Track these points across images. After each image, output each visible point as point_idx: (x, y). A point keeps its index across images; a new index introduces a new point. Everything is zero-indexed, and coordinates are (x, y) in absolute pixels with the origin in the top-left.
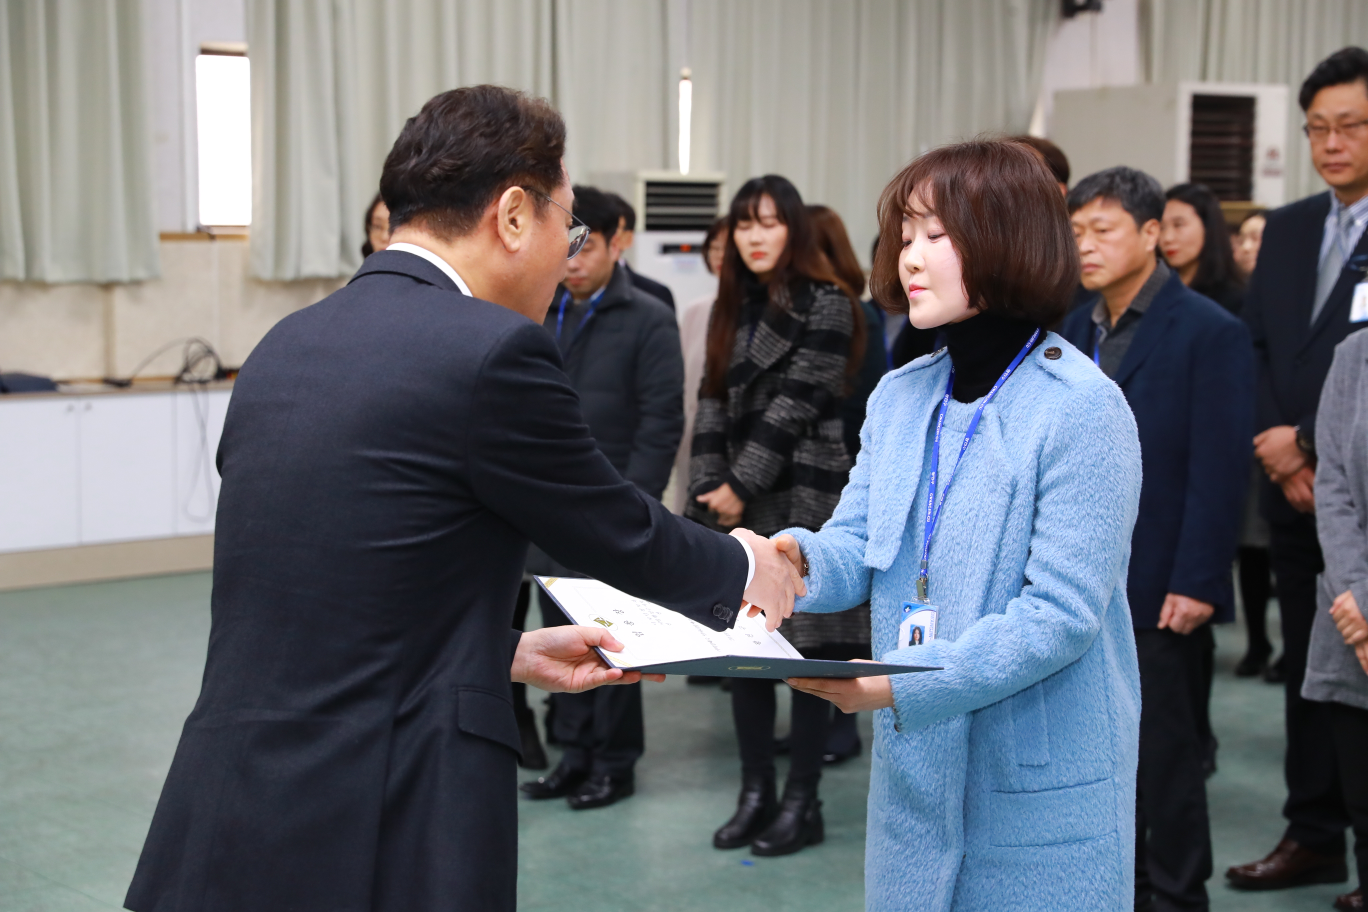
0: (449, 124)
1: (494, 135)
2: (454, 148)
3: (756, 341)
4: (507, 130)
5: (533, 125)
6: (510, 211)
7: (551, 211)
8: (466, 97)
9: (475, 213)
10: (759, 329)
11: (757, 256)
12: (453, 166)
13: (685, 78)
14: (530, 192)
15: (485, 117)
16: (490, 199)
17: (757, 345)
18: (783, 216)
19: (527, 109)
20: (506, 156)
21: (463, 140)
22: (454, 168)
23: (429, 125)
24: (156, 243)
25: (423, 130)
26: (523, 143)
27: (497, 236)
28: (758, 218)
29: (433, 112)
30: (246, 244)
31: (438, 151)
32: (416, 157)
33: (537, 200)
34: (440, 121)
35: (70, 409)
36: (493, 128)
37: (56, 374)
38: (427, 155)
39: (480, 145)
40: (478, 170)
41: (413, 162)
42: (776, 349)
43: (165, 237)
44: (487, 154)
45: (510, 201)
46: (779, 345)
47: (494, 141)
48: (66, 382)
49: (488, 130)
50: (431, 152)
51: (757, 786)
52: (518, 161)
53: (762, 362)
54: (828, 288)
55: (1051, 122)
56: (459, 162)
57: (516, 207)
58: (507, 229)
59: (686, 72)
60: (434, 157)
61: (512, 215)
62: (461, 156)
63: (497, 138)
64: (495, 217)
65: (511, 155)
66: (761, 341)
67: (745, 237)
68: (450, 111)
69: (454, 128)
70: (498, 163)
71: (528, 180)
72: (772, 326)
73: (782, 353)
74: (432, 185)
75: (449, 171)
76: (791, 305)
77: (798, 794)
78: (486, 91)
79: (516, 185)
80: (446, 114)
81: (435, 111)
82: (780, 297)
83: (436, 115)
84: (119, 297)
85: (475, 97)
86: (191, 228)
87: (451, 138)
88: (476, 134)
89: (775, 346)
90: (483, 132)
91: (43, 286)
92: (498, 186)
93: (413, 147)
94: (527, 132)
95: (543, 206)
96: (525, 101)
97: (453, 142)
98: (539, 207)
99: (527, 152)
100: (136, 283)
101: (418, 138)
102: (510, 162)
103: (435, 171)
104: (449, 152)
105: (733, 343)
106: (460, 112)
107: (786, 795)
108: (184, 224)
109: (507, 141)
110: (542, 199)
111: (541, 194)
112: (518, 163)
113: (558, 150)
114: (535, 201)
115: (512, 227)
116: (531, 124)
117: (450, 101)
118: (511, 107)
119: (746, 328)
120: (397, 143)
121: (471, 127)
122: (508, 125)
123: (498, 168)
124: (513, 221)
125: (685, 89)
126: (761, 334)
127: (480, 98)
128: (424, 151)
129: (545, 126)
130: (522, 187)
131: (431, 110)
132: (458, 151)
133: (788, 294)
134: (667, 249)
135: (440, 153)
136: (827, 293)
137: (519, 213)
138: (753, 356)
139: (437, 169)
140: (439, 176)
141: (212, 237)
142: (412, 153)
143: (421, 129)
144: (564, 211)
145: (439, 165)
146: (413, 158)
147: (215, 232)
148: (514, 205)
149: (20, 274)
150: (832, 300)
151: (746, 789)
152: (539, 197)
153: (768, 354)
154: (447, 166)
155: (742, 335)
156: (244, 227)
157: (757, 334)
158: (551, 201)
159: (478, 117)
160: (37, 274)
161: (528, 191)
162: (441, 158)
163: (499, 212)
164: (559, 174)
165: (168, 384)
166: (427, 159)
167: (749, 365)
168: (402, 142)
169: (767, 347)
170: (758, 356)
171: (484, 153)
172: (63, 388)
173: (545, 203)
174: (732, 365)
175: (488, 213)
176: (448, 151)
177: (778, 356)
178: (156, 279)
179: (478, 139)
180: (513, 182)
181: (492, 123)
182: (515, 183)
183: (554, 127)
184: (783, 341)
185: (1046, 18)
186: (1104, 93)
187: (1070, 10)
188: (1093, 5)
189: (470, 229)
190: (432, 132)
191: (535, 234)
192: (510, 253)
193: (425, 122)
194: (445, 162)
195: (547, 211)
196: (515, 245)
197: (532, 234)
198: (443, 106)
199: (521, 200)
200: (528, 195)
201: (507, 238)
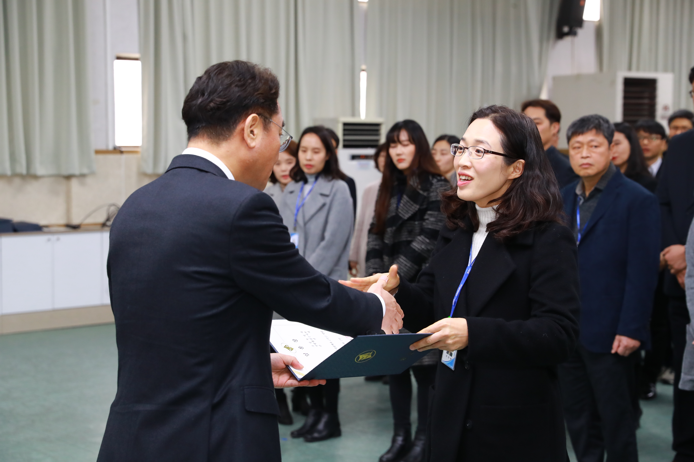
0: (219, 80)
1: (243, 86)
2: (222, 93)
3: (401, 205)
4: (250, 84)
6: (251, 127)
7: (272, 127)
8: (228, 67)
9: (232, 127)
10: (403, 199)
11: (400, 161)
12: (221, 102)
13: (363, 70)
14: (261, 117)
15: (238, 76)
16: (240, 120)
17: (402, 207)
18: (412, 140)
19: (260, 73)
20: (249, 97)
21: (226, 89)
22: (221, 103)
23: (209, 81)
24: (93, 155)
25: (205, 84)
26: (258, 91)
27: (243, 139)
28: (399, 142)
29: (211, 73)
30: (139, 156)
31: (213, 94)
32: (202, 97)
33: (265, 121)
34: (214, 78)
35: (49, 240)
36: (242, 82)
37: (42, 222)
38: (208, 96)
39: (235, 91)
40: (234, 104)
41: (200, 100)
42: (411, 209)
43: (98, 152)
44: (239, 96)
45: (251, 121)
46: (413, 207)
47: (243, 89)
48: (47, 226)
49: (240, 84)
50: (209, 95)
51: (401, 433)
52: (255, 100)
53: (404, 216)
54: (439, 178)
55: (550, 92)
56: (224, 100)
57: (254, 125)
58: (249, 136)
59: (364, 67)
60: (211, 97)
61: (252, 129)
62: (226, 97)
64: (243, 130)
65: (252, 97)
66: (404, 205)
67: (394, 152)
68: (220, 74)
69: (222, 82)
70: (245, 101)
71: (260, 110)
72: (410, 197)
73: (414, 211)
74: (211, 113)
75: (219, 105)
76: (419, 187)
77: (423, 437)
78: (239, 63)
79: (254, 113)
80: (217, 75)
82: (413, 182)
83: (212, 75)
84: (74, 183)
85: (233, 66)
86: (111, 147)
87: (220, 87)
88: (233, 86)
89: (411, 207)
90: (237, 84)
91: (36, 177)
92: (245, 113)
93: (200, 92)
94: (260, 85)
95: (268, 124)
96: (259, 69)
97: (221, 90)
98: (266, 125)
99: (260, 95)
100: (83, 176)
101: (202, 88)
102: (251, 100)
103: (212, 105)
104: (219, 95)
105: (389, 205)
106: (226, 73)
107: (416, 438)
108: (107, 145)
109: (249, 89)
110: (267, 121)
112: (255, 101)
113: (276, 94)
114: (263, 121)
115: (251, 135)
116: (262, 81)
117: (219, 69)
118: (252, 72)
119: (396, 197)
120: (191, 90)
121: (231, 82)
122: (250, 81)
123: (245, 103)
124: (252, 132)
125: (363, 76)
126: (404, 201)
127: (235, 67)
128: (206, 94)
129: (269, 82)
130: (257, 114)
131: (210, 73)
132: (224, 94)
133: (418, 181)
134: (354, 157)
135: (214, 95)
136: (439, 181)
137: (255, 128)
138: (400, 213)
139: (213, 104)
140: (214, 107)
141: (122, 152)
142: (199, 96)
143: (204, 82)
144: (278, 127)
145: (214, 102)
146: (200, 98)
147: (123, 149)
148: (253, 124)
149: (24, 171)
150: (441, 184)
151: (396, 435)
152: (266, 119)
153: (407, 211)
154: (218, 102)
155: (394, 201)
156: (138, 147)
157: (402, 201)
158: (272, 121)
159: (234, 77)
160: (32, 171)
161: (260, 116)
162: (215, 98)
163: (245, 127)
164: (276, 107)
165: (99, 227)
166: (208, 99)
167: (397, 217)
168: (194, 89)
169: (407, 208)
170: (402, 212)
171: (238, 95)
172: (45, 229)
173: (269, 122)
174: (389, 216)
175: (239, 127)
177: (412, 213)
178: (93, 173)
179: (234, 88)
180: (252, 111)
181: (242, 79)
183: (273, 83)
184: (415, 205)
185: (548, 39)
186: (578, 77)
187: (560, 35)
188: (572, 33)
189: (230, 136)
190: (210, 84)
191: (263, 139)
192: (250, 148)
193: (206, 79)
194: (217, 100)
195: (270, 127)
196: (253, 144)
197: (262, 139)
198: (216, 71)
199: (256, 121)
200: (260, 118)
201: (249, 141)
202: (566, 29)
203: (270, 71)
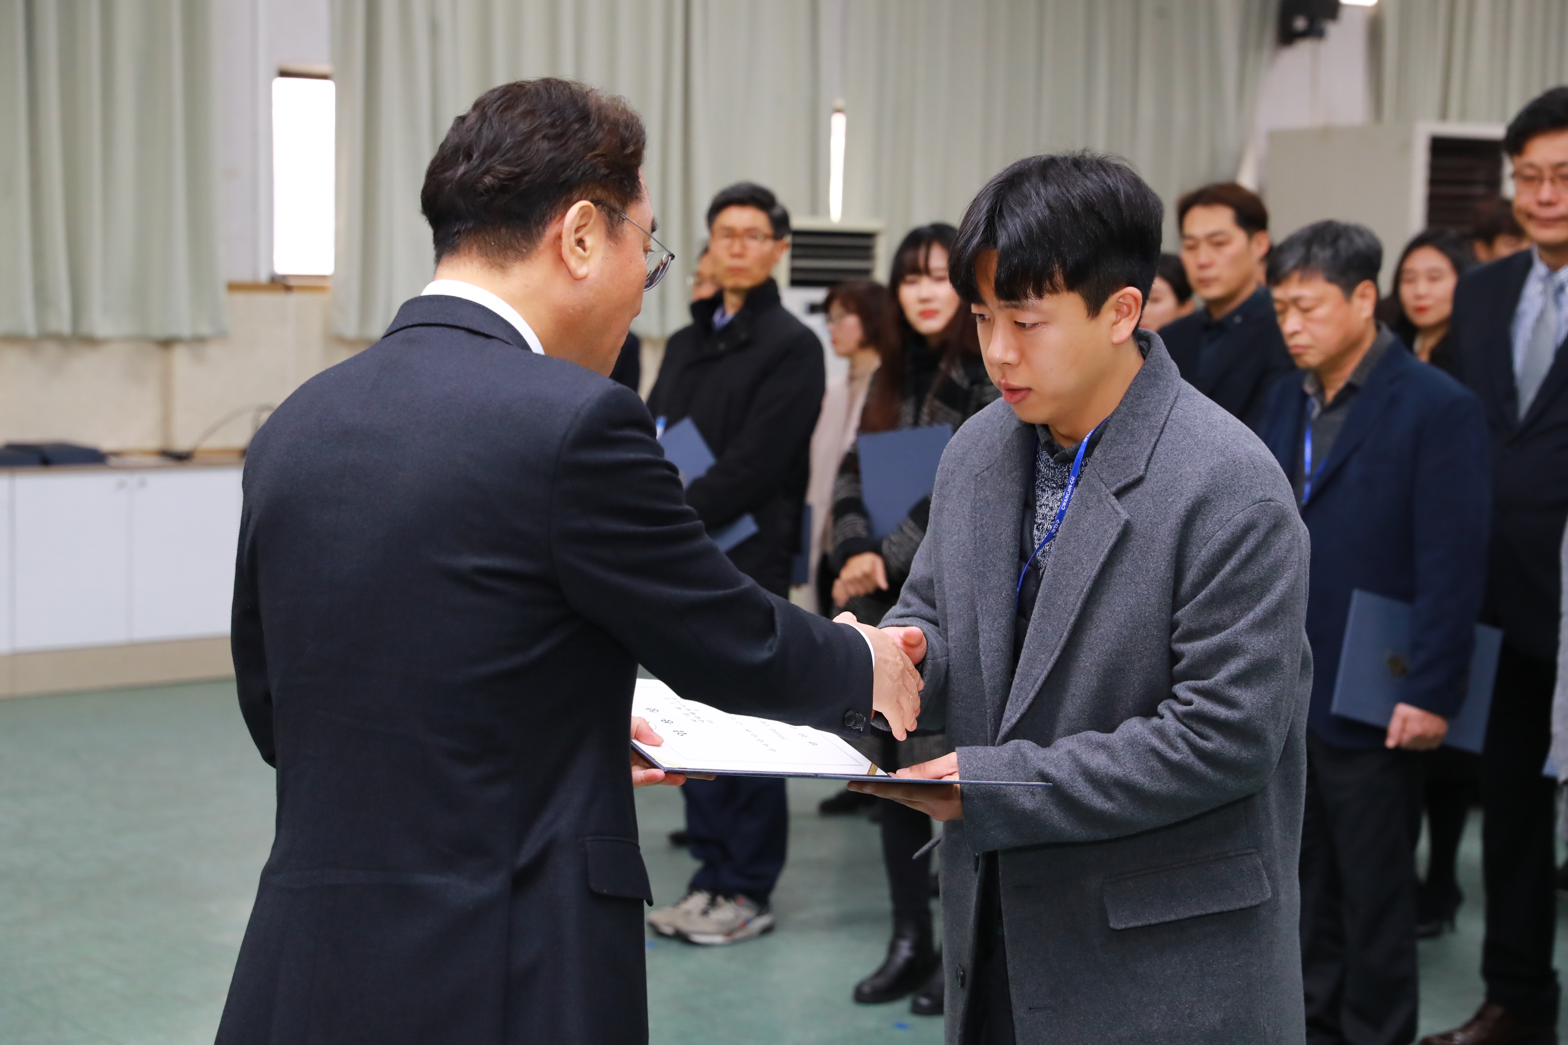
0: (506, 124)
1: (560, 137)
2: (512, 152)
3: (925, 417)
4: (576, 132)
5: (606, 126)
6: (577, 230)
7: (626, 231)
8: (526, 93)
9: (534, 231)
11: (925, 314)
12: (509, 174)
13: (839, 111)
14: (602, 207)
15: (550, 115)
16: (553, 215)
19: (600, 108)
20: (574, 164)
21: (522, 143)
22: (510, 176)
23: (482, 125)
24: (223, 294)
25: (474, 131)
26: (594, 148)
27: (560, 259)
28: (928, 271)
29: (486, 109)
30: (328, 297)
31: (492, 156)
32: (465, 162)
33: (610, 216)
34: (494, 120)
35: (121, 485)
36: (558, 129)
37: (106, 444)
38: (479, 160)
39: (542, 150)
40: (538, 181)
41: (461, 170)
43: (234, 287)
44: (550, 160)
45: (578, 218)
47: (560, 144)
48: (117, 454)
49: (553, 132)
50: (483, 157)
51: (910, 932)
52: (588, 170)
55: (1262, 165)
56: (517, 170)
57: (585, 225)
58: (573, 251)
59: (839, 103)
60: (487, 163)
61: (579, 235)
62: (520, 162)
63: (563, 141)
64: (559, 237)
65: (580, 161)
67: (910, 294)
68: (506, 109)
69: (512, 128)
70: (564, 171)
71: (600, 193)
74: (485, 198)
75: (505, 180)
78: (551, 84)
79: (585, 199)
80: (501, 112)
81: (489, 108)
83: (489, 113)
84: (180, 356)
85: (538, 92)
86: (263, 277)
88: (537, 137)
90: (546, 134)
91: (91, 342)
92: (564, 199)
93: (461, 151)
94: (600, 135)
95: (617, 225)
96: (598, 99)
97: (509, 146)
98: (612, 226)
99: (599, 158)
100: (199, 340)
101: (468, 141)
102: (578, 170)
103: (488, 180)
104: (505, 157)
106: (520, 109)
108: (256, 272)
109: (574, 145)
110: (616, 217)
111: (614, 210)
112: (588, 172)
113: (637, 157)
114: (607, 218)
115: (579, 249)
116: (605, 126)
117: (507, 97)
118: (580, 104)
119: (911, 400)
120: (442, 146)
121: (532, 127)
122: (576, 126)
123: (563, 177)
124: (580, 242)
125: (838, 124)
127: (543, 93)
128: (475, 156)
129: (621, 129)
130: (592, 201)
131: (484, 108)
132: (516, 156)
135: (494, 158)
137: (587, 233)
139: (491, 178)
140: (493, 186)
141: (288, 288)
142: (461, 159)
143: (471, 129)
145: (492, 173)
146: (461, 164)
147: (292, 283)
148: (582, 223)
149: (66, 328)
151: (897, 936)
152: (612, 214)
154: (501, 173)
155: (907, 409)
156: (324, 277)
157: (925, 409)
158: (626, 218)
159: (540, 116)
160: (85, 329)
161: (600, 206)
162: (494, 164)
163: (564, 231)
164: (636, 187)
165: (234, 458)
166: (479, 166)
168: (449, 145)
171: (547, 159)
172: (113, 461)
173: (619, 221)
175: (551, 232)
176: (503, 156)
179: (540, 142)
180: (581, 195)
181: (558, 123)
182: (584, 197)
183: (632, 130)
185: (1259, 46)
186: (1326, 134)
187: (1287, 37)
188: (1315, 32)
189: (529, 251)
190: (485, 132)
191: (607, 258)
192: (576, 280)
193: (477, 121)
194: (500, 170)
195: (622, 231)
196: (582, 271)
197: (603, 258)
198: (499, 102)
199: (590, 217)
200: (599, 211)
201: (573, 262)
202: (1300, 23)
203: (624, 103)
